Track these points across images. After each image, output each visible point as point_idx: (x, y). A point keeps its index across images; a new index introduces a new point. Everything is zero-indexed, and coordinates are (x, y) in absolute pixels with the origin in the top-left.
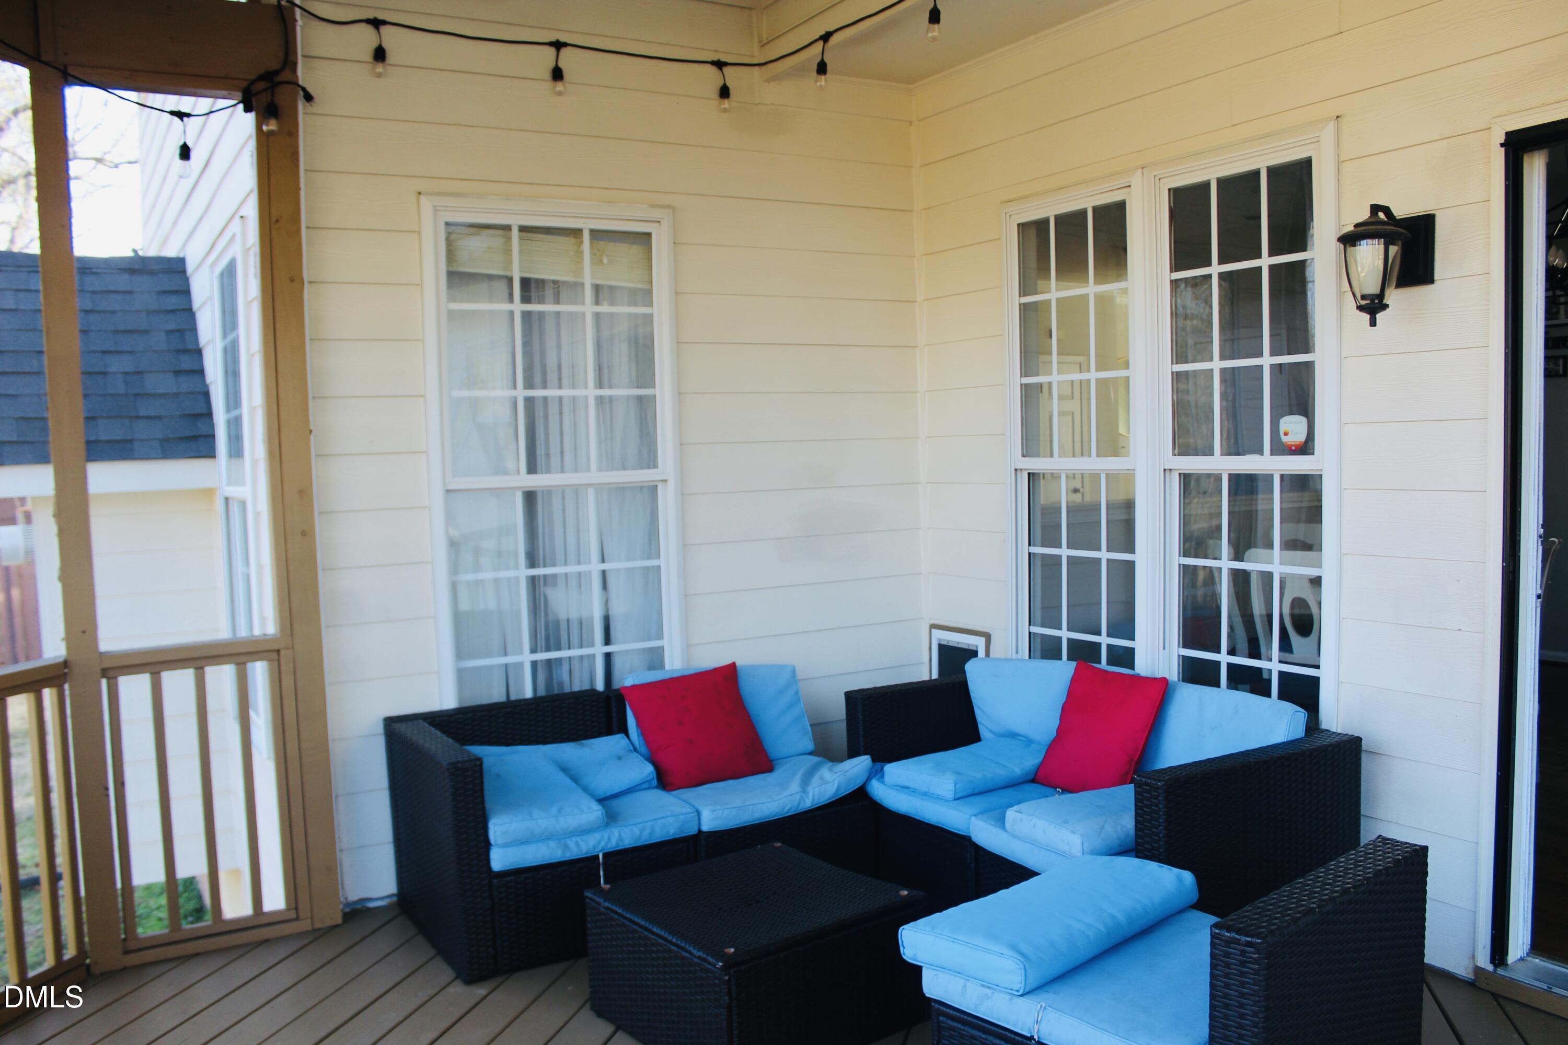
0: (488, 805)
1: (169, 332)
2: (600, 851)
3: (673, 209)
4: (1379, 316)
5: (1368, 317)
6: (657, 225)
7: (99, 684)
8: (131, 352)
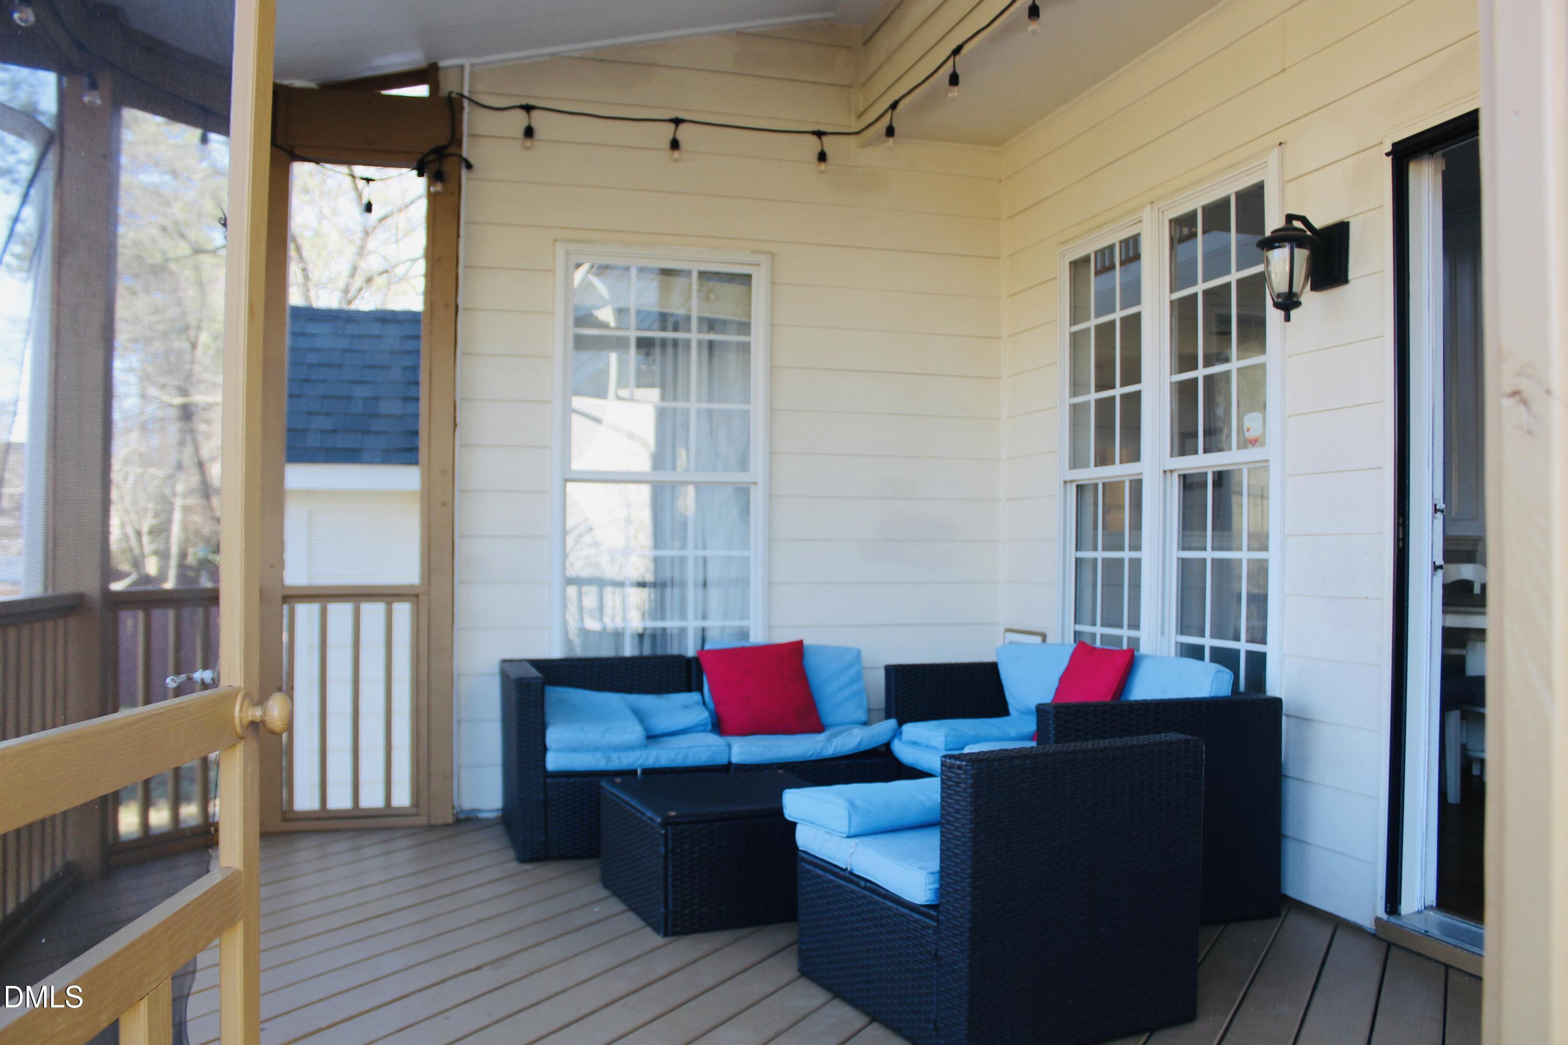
0: (548, 718)
1: (405, 368)
2: (639, 767)
3: (773, 255)
4: (1293, 313)
5: (1282, 313)
6: (757, 268)
7: (282, 608)
8: (372, 383)
